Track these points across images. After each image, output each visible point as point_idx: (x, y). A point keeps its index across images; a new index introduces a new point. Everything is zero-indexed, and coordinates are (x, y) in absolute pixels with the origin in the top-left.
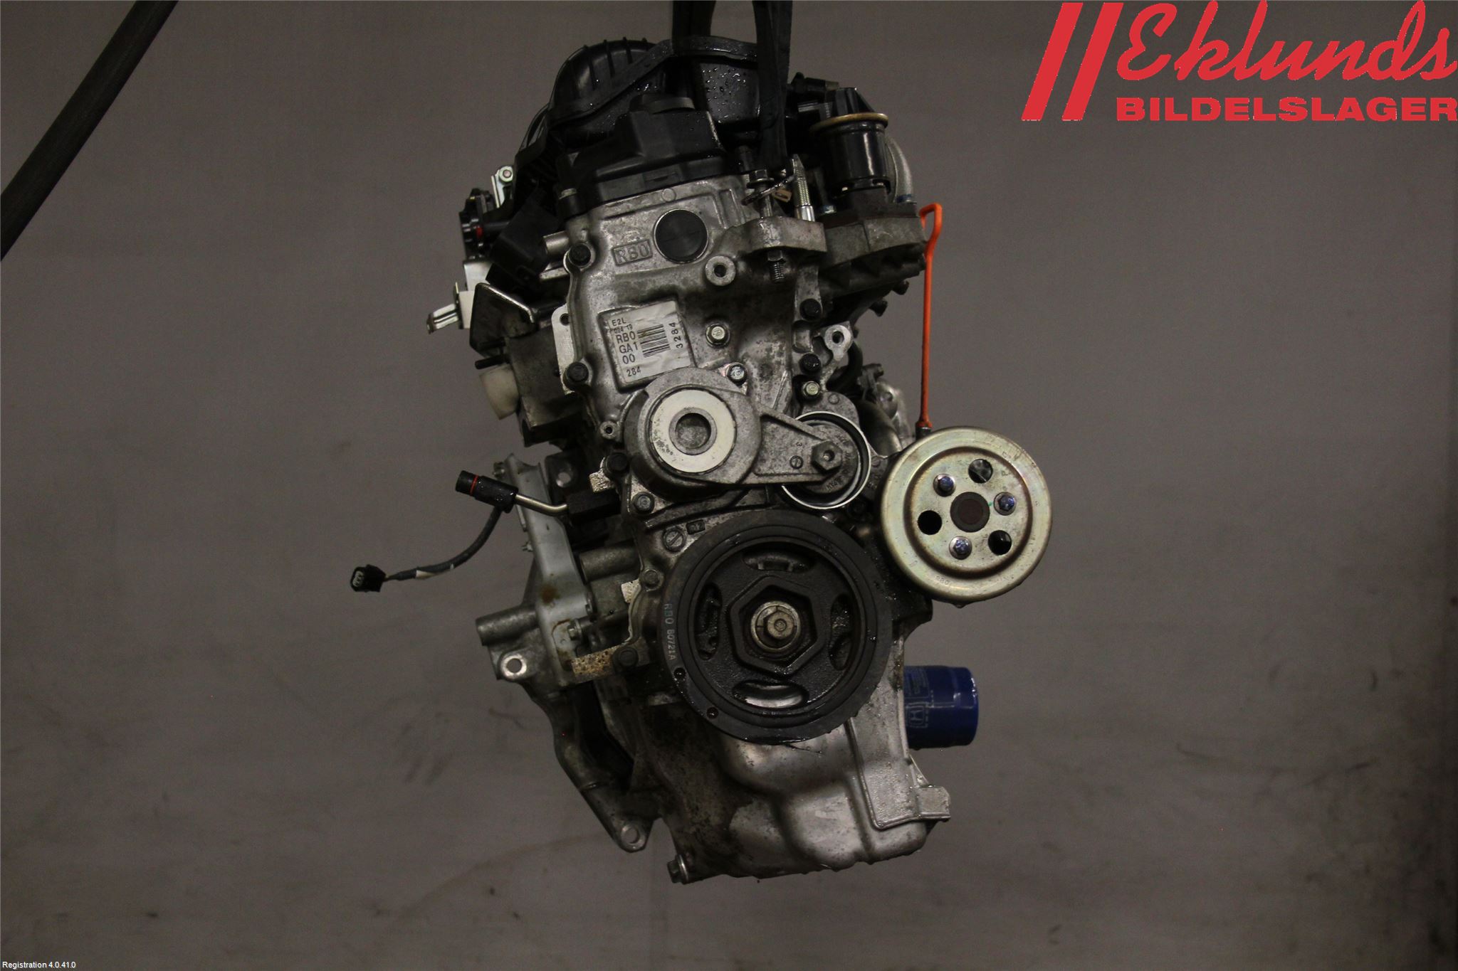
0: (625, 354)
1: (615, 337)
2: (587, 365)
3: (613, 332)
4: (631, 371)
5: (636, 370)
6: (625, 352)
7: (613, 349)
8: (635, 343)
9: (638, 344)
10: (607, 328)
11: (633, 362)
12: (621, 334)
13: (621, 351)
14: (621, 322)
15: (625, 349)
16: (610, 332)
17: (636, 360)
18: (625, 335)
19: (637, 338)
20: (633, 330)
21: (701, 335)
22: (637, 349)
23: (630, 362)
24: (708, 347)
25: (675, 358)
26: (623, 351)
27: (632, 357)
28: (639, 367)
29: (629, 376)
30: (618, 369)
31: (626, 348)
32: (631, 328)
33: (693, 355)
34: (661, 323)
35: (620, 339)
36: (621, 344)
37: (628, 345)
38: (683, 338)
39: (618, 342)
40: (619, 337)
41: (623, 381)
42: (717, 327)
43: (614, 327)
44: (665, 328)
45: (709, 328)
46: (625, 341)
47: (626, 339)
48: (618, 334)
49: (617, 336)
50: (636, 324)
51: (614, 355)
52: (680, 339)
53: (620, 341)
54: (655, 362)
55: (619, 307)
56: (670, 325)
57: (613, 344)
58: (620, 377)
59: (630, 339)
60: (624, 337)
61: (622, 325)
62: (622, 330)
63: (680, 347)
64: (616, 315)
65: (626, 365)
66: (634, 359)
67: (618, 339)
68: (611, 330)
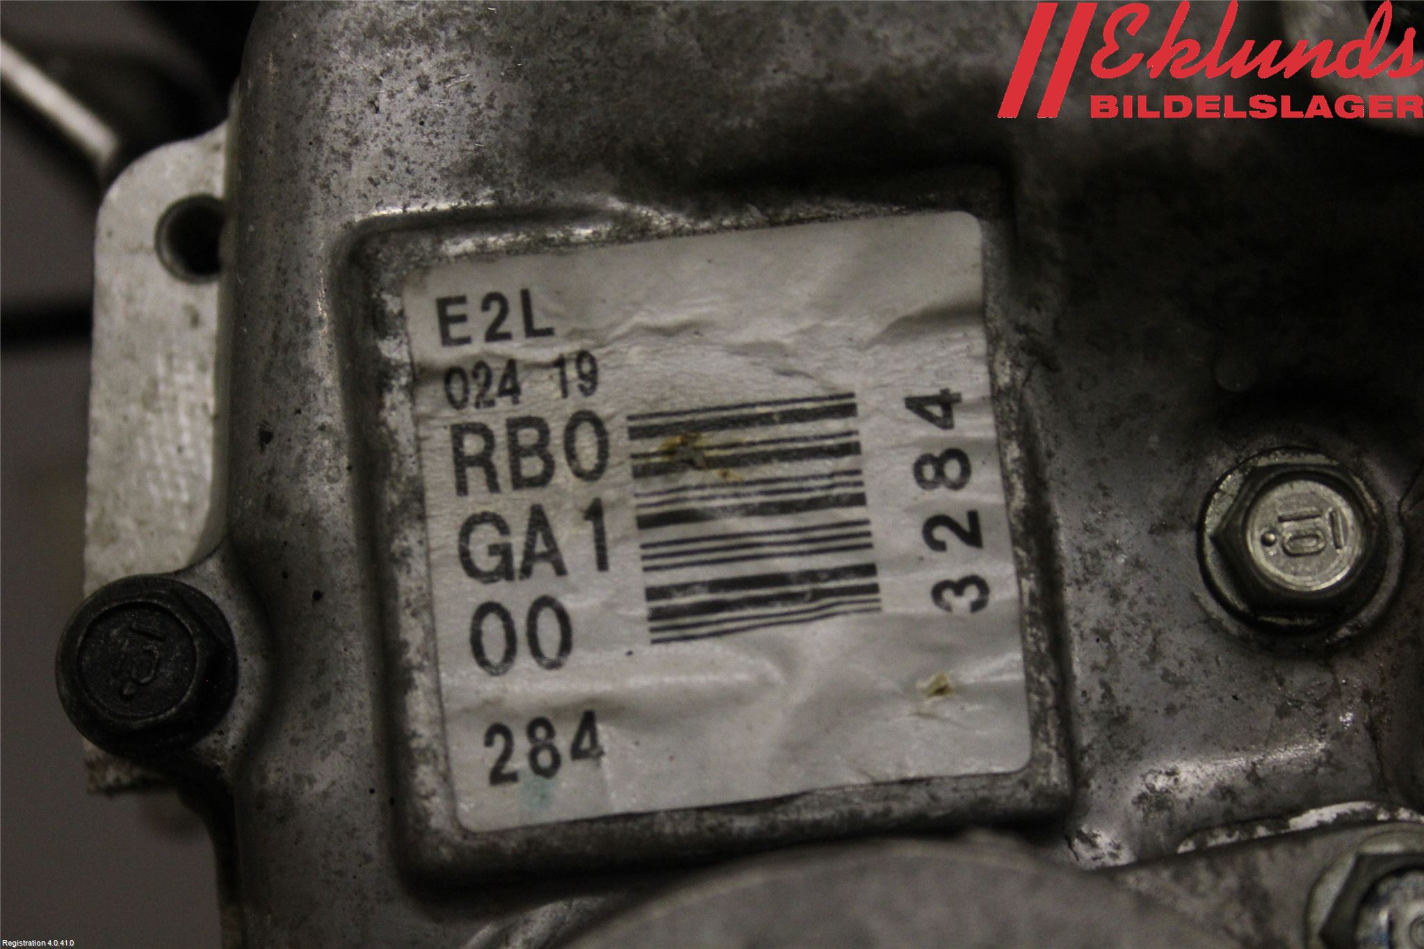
0: (500, 591)
1: (440, 437)
2: (234, 615)
3: (431, 395)
4: (522, 744)
5: (563, 742)
6: (505, 572)
7: (410, 538)
8: (595, 513)
9: (618, 523)
10: (391, 349)
11: (554, 665)
12: (497, 417)
13: (465, 558)
14: (514, 322)
15: (504, 552)
16: (411, 390)
17: (579, 654)
18: (528, 436)
19: (619, 471)
20: (602, 404)
21: (1161, 529)
22: (602, 563)
23: (524, 660)
24: (1200, 639)
25: (909, 691)
26: (486, 563)
27: (548, 627)
28: (588, 721)
29: (499, 776)
30: (419, 707)
31: (517, 542)
32: (590, 381)
33: (1064, 682)
34: (842, 380)
35: (484, 461)
36: (479, 499)
37: (538, 520)
38: (997, 533)
39: (462, 489)
40: (472, 445)
41: (436, 810)
42: (1302, 487)
43: (447, 356)
44: (867, 430)
45: (1231, 483)
46: (519, 482)
47: (533, 466)
48: (473, 415)
49: (458, 432)
50: (635, 354)
51: (407, 583)
52: (972, 535)
53: (475, 476)
54: (733, 699)
55: (520, 197)
56: (917, 405)
57: (417, 494)
58: (425, 776)
59: (563, 475)
60: (517, 453)
61: (518, 348)
62: (514, 392)
63: (962, 603)
64: (483, 256)
65: (490, 686)
66: (566, 646)
67: (461, 462)
68: (420, 375)
